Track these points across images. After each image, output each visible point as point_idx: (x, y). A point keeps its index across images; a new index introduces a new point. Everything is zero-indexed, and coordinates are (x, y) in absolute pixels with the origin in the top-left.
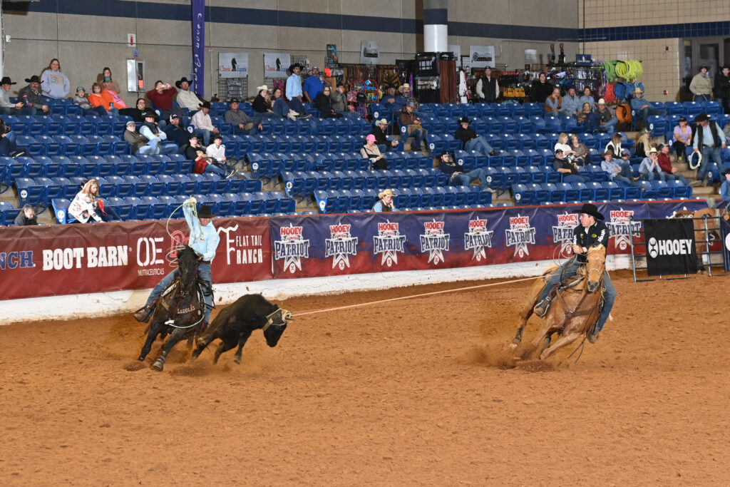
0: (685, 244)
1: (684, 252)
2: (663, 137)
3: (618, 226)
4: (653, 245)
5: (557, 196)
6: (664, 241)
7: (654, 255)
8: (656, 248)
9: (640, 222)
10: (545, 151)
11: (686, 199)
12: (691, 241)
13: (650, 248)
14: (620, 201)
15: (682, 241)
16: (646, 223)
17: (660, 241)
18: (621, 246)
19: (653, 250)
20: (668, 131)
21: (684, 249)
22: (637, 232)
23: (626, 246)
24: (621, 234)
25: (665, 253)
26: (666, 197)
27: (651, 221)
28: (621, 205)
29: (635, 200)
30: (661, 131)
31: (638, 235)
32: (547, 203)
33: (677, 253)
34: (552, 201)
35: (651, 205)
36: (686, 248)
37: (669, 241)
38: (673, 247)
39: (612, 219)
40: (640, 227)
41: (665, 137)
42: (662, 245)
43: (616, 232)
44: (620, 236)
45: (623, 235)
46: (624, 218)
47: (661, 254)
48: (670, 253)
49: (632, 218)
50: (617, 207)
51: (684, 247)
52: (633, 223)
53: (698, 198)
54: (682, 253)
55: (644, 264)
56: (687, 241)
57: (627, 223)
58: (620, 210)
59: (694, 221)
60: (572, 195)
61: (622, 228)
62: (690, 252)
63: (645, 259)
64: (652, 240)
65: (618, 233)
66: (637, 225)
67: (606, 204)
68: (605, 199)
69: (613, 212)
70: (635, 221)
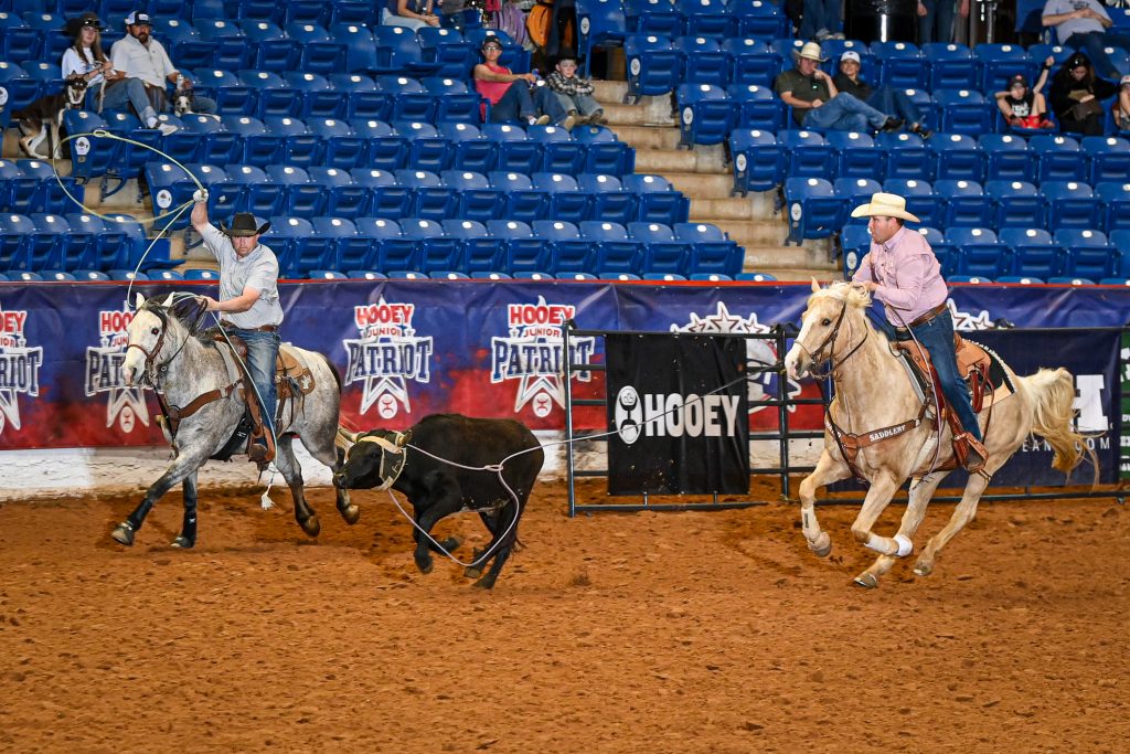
0: (720, 409)
1: (714, 431)
2: (667, 98)
3: (529, 349)
4: (628, 409)
5: (355, 254)
6: (660, 397)
7: (629, 436)
8: (636, 415)
9: (592, 339)
10: (329, 123)
11: (727, 278)
12: (736, 399)
13: (621, 415)
14: (536, 277)
15: (712, 400)
16: (611, 341)
17: (648, 397)
18: (536, 406)
19: (629, 421)
20: (682, 81)
21: (714, 422)
22: (583, 368)
23: (549, 407)
24: (536, 373)
25: (661, 433)
26: (669, 271)
27: (627, 336)
28: (540, 286)
29: (580, 277)
30: (661, 81)
31: (583, 375)
32: (329, 276)
33: (694, 432)
34: (344, 270)
35: (624, 292)
36: (721, 420)
37: (675, 398)
38: (685, 415)
39: (513, 326)
40: (590, 353)
41: (674, 100)
42: (655, 408)
43: (524, 366)
44: (536, 378)
45: (543, 376)
46: (547, 325)
47: (650, 433)
48: (676, 432)
49: (572, 327)
50: (526, 294)
51: (715, 415)
52: (574, 341)
53: (759, 278)
54: (708, 433)
55: (599, 460)
56: (725, 398)
57: (555, 341)
58: (536, 302)
59: (749, 342)
60: (398, 254)
61: (538, 356)
62: (731, 433)
63: (603, 446)
64: (627, 393)
65: (529, 370)
66: (583, 345)
67: (498, 284)
68: (496, 270)
69: (516, 307)
70: (577, 335)
